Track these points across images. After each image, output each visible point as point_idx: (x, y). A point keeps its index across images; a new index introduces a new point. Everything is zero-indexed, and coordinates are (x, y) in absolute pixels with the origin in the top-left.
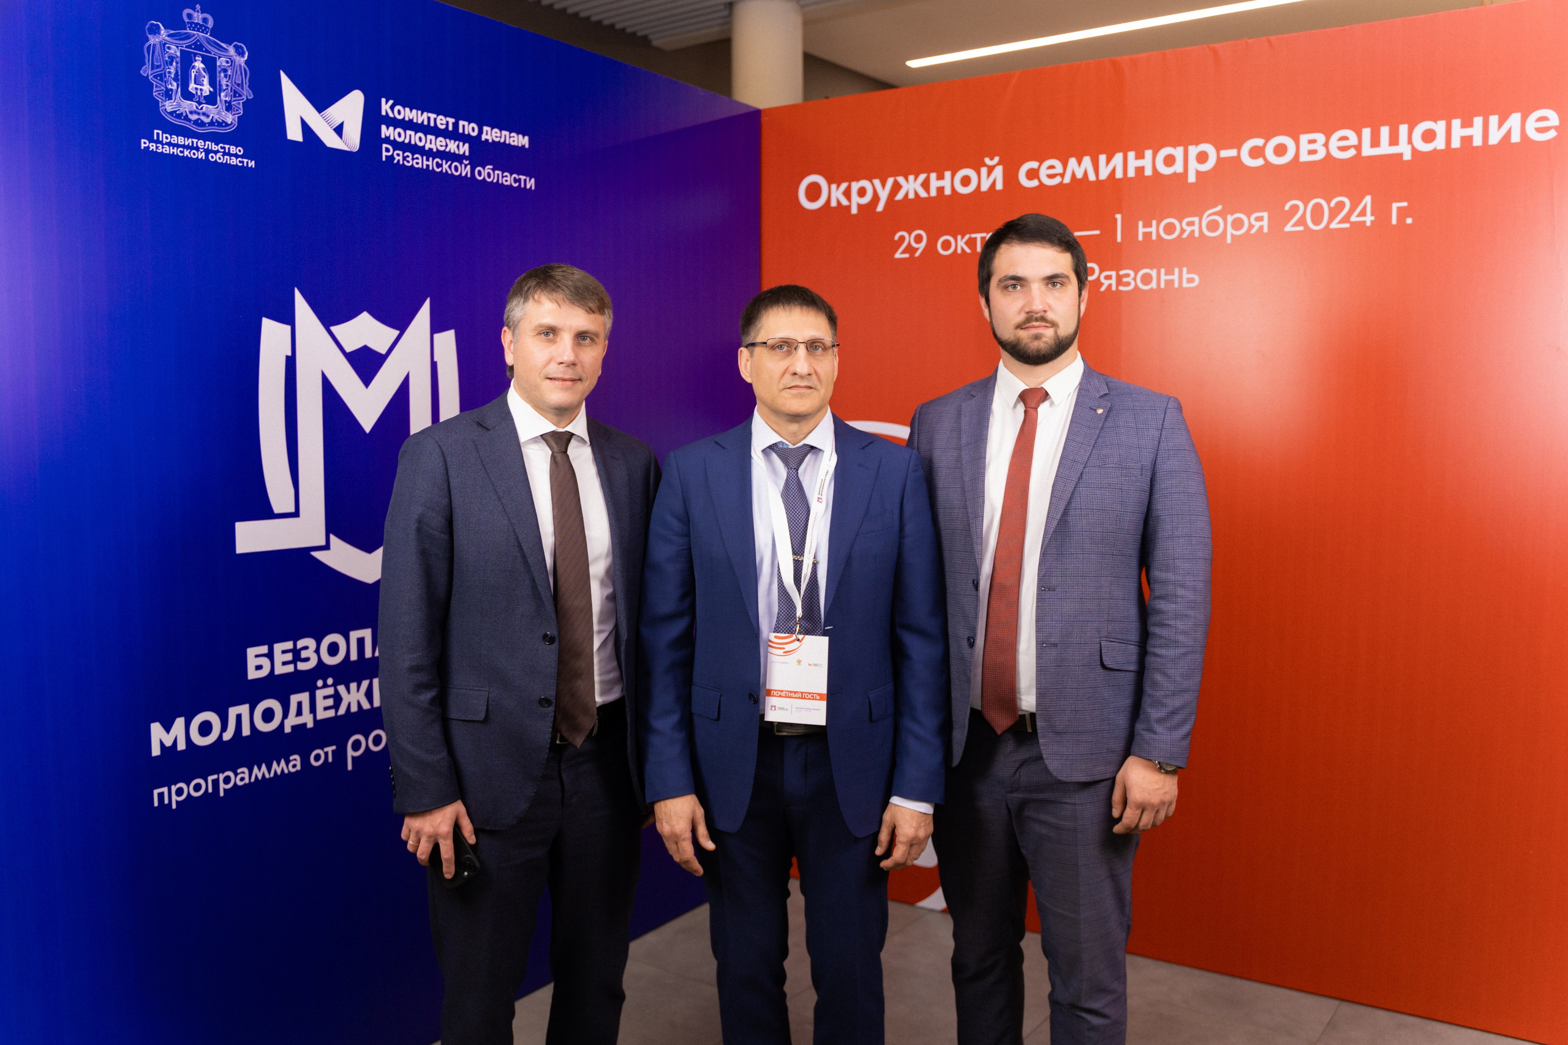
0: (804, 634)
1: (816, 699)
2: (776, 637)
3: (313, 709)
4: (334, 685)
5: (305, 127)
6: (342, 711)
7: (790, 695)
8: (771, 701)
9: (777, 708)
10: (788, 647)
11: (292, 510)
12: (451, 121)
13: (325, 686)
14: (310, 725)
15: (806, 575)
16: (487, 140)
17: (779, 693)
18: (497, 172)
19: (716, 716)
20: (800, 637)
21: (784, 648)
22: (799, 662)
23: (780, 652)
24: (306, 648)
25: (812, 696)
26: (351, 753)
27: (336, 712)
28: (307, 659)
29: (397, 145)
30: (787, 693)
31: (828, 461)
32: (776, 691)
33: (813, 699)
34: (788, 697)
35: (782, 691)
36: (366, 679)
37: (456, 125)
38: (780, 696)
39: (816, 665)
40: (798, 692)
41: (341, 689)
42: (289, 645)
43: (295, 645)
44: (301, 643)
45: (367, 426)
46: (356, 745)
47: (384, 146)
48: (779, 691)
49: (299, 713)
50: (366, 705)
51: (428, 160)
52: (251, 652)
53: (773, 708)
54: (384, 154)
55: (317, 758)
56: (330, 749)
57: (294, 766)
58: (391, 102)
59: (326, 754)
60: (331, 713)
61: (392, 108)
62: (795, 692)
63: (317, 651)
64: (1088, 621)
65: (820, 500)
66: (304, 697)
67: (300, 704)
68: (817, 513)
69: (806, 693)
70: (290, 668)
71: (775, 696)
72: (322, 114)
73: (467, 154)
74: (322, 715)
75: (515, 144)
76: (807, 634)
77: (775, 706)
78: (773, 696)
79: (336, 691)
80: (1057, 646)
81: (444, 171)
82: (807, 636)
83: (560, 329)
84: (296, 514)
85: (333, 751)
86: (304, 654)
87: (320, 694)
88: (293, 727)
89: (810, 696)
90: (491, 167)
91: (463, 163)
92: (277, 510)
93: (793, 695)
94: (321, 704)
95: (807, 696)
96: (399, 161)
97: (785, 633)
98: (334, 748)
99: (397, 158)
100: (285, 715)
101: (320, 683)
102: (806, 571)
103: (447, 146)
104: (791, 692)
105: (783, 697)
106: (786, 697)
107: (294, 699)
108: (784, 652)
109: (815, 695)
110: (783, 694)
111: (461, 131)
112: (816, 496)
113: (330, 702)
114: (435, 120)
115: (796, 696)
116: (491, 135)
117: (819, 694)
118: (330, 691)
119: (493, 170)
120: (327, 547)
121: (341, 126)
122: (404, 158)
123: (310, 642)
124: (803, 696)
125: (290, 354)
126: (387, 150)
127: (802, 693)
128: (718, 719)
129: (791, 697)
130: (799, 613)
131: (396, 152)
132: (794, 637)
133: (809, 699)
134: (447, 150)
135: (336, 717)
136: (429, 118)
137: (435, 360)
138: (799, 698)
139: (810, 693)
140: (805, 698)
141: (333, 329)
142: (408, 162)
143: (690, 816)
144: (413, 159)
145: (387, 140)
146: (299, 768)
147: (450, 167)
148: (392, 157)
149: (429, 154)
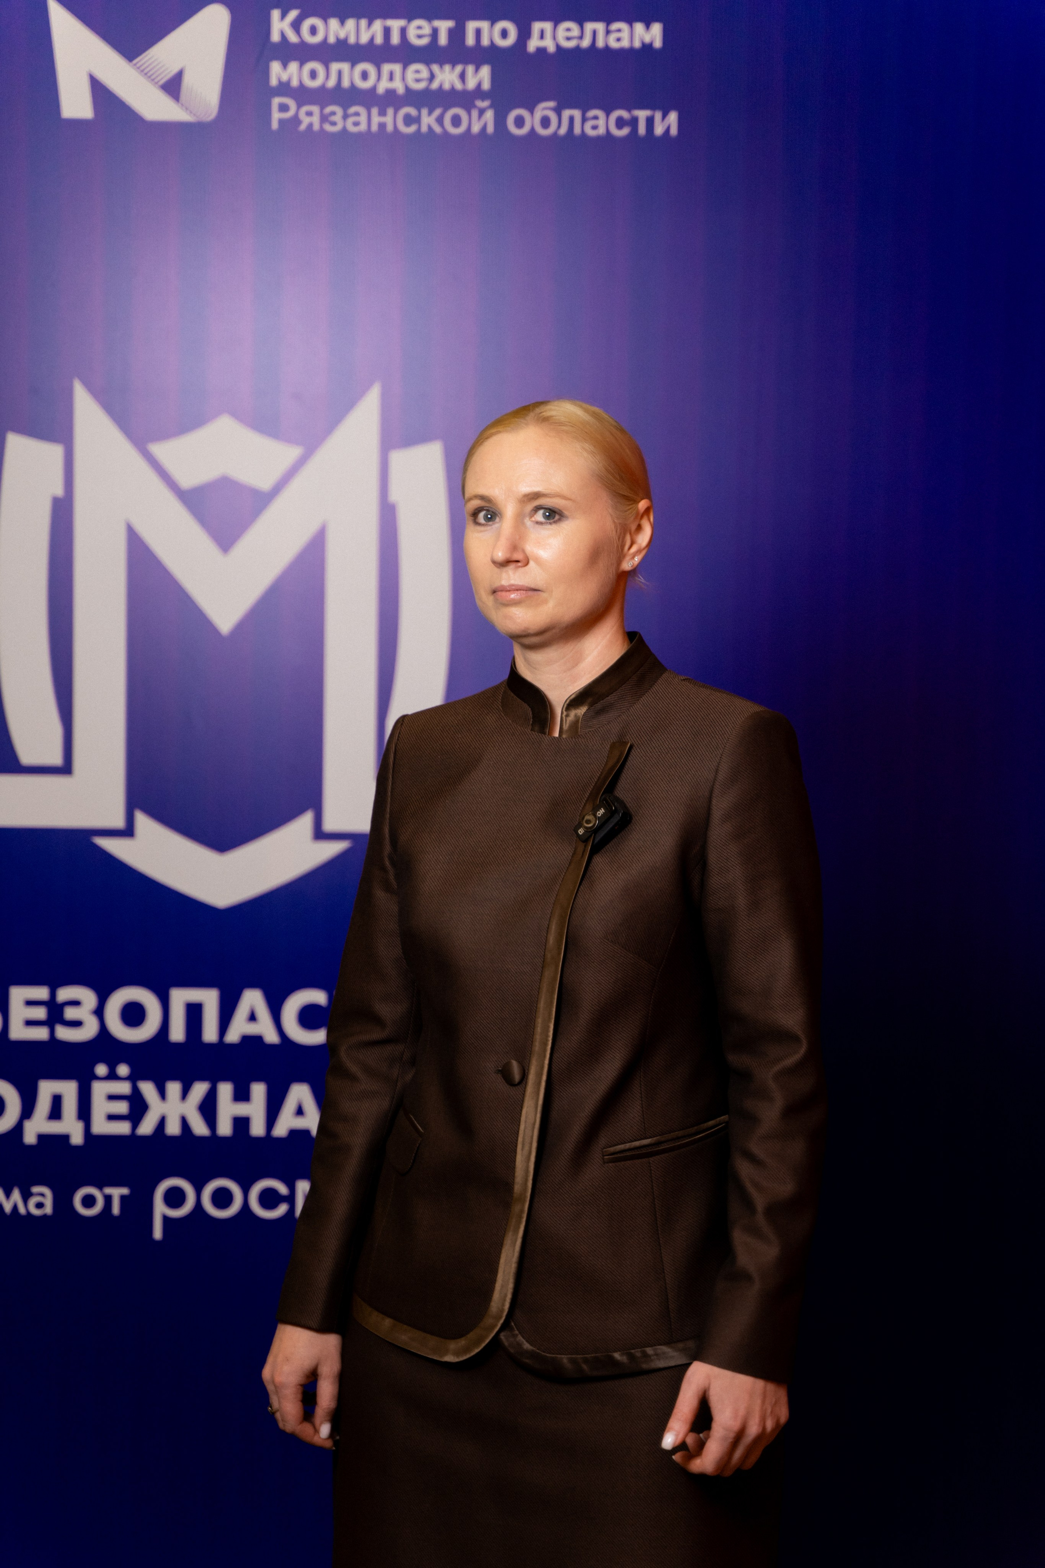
3: (84, 1112)
4: (133, 1078)
5: (98, 89)
6: (147, 1127)
11: (56, 759)
12: (444, 26)
13: (112, 1076)
14: (77, 1139)
16: (542, 51)
18: (566, 113)
24: (76, 1003)
26: (160, 1209)
27: (135, 1126)
28: (77, 1024)
29: (303, 95)
36: (202, 1079)
37: (457, 34)
41: (148, 1089)
42: (41, 993)
43: (53, 995)
44: (65, 994)
46: (175, 1198)
47: (276, 101)
49: (56, 1113)
50: (200, 1128)
51: (382, 113)
54: (276, 116)
55: (89, 1201)
56: (117, 1193)
57: (40, 1205)
58: (293, 14)
59: (108, 1199)
60: (123, 1128)
61: (296, 25)
63: (99, 1012)
66: (69, 1089)
67: (57, 1101)
70: (41, 1034)
72: (135, 61)
73: (486, 86)
74: (101, 1126)
75: (625, 44)
79: (136, 1091)
81: (424, 129)
84: (66, 769)
85: (123, 1198)
86: (70, 1013)
87: (100, 1090)
88: (41, 1137)
90: (552, 104)
91: (475, 106)
92: (26, 757)
94: (100, 1107)
96: (311, 125)
98: (125, 1191)
99: (306, 121)
100: (27, 1111)
101: (101, 1070)
103: (432, 77)
107: (47, 1089)
111: (470, 41)
113: (122, 1107)
114: (403, 31)
116: (554, 38)
118: (125, 1088)
119: (558, 111)
120: (128, 831)
121: (179, 76)
122: (324, 118)
123: (87, 997)
125: (59, 491)
126: (283, 108)
131: (305, 109)
134: (435, 85)
135: (133, 1139)
136: (387, 31)
137: (395, 496)
141: (158, 450)
142: (334, 124)
144: (345, 117)
145: (284, 88)
146: (48, 1209)
147: (440, 120)
148: (296, 120)
149: (391, 100)
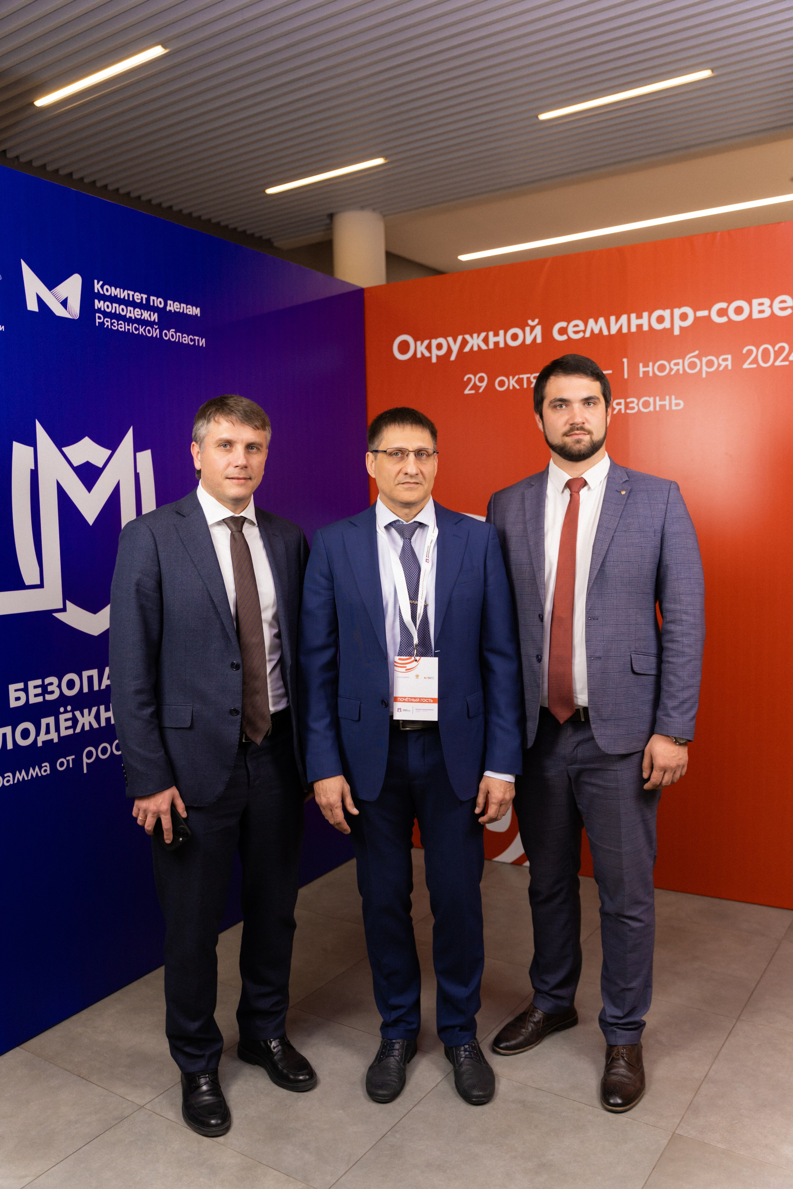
0: (419, 656)
1: (430, 703)
2: (400, 659)
3: (57, 729)
4: (72, 711)
5: (40, 302)
6: (78, 730)
7: (411, 700)
8: (397, 705)
9: (402, 710)
10: (409, 666)
11: (38, 582)
12: (145, 296)
13: (66, 711)
14: (56, 740)
15: (420, 614)
16: (170, 311)
17: (404, 699)
18: (178, 334)
19: (357, 718)
20: (418, 658)
21: (406, 667)
22: (417, 676)
23: (403, 670)
24: (51, 684)
25: (427, 700)
26: (85, 760)
27: (74, 730)
28: (52, 692)
29: (106, 314)
30: (409, 699)
31: (432, 533)
32: (401, 698)
33: (428, 702)
34: (410, 702)
35: (405, 698)
36: (95, 706)
37: (148, 300)
38: (404, 701)
39: (429, 678)
40: (417, 698)
41: (78, 713)
42: (39, 682)
43: (43, 682)
44: (47, 681)
45: (91, 521)
46: (89, 755)
47: (97, 315)
48: (403, 698)
49: (48, 732)
50: (95, 725)
51: (128, 325)
52: (12, 687)
53: (399, 710)
54: (97, 320)
55: (62, 764)
56: (70, 758)
57: (46, 771)
58: (101, 283)
59: (68, 761)
60: (70, 732)
61: (102, 287)
62: (415, 698)
63: (59, 686)
64: (622, 640)
65: (428, 561)
66: (51, 720)
67: (48, 725)
68: (426, 570)
69: (423, 698)
70: (40, 699)
71: (401, 702)
72: (51, 292)
73: (156, 321)
74: (64, 733)
75: (191, 313)
76: (422, 656)
77: (400, 709)
78: (399, 701)
79: (74, 715)
80: (601, 659)
81: (140, 333)
82: (422, 658)
83: (235, 442)
84: (41, 586)
85: (72, 759)
86: (50, 688)
87: (62, 717)
88: (43, 742)
89: (426, 700)
90: (174, 330)
91: (154, 327)
92: (27, 583)
93: (413, 700)
94: (63, 724)
95: (424, 700)
96: (108, 326)
97: (406, 656)
98: (73, 757)
99: (107, 324)
100: (38, 734)
101: (62, 710)
102: (420, 611)
103: (142, 315)
104: (412, 698)
105: (406, 702)
106: (408, 702)
107: (44, 721)
108: (406, 670)
109: (429, 699)
110: (406, 700)
111: (152, 304)
112: (425, 558)
113: (70, 723)
114: (133, 296)
115: (415, 701)
116: (173, 307)
117: (432, 699)
118: (69, 715)
119: (176, 332)
120: (64, 610)
121: (66, 299)
122: (112, 324)
123: (54, 680)
124: (421, 700)
125: (33, 468)
126: (99, 318)
127: (420, 698)
128: (359, 720)
129: (412, 702)
130: (416, 641)
131: (106, 319)
132: (413, 658)
133: (425, 702)
134: (143, 318)
135: (74, 734)
136: (129, 295)
137: (138, 471)
138: (418, 702)
139: (425, 698)
140: (422, 702)
141: (64, 449)
142: (115, 326)
143: (341, 790)
144: (118, 325)
145: (99, 310)
146: (48, 772)
147: (144, 330)
148: (103, 323)
149: (130, 321)
